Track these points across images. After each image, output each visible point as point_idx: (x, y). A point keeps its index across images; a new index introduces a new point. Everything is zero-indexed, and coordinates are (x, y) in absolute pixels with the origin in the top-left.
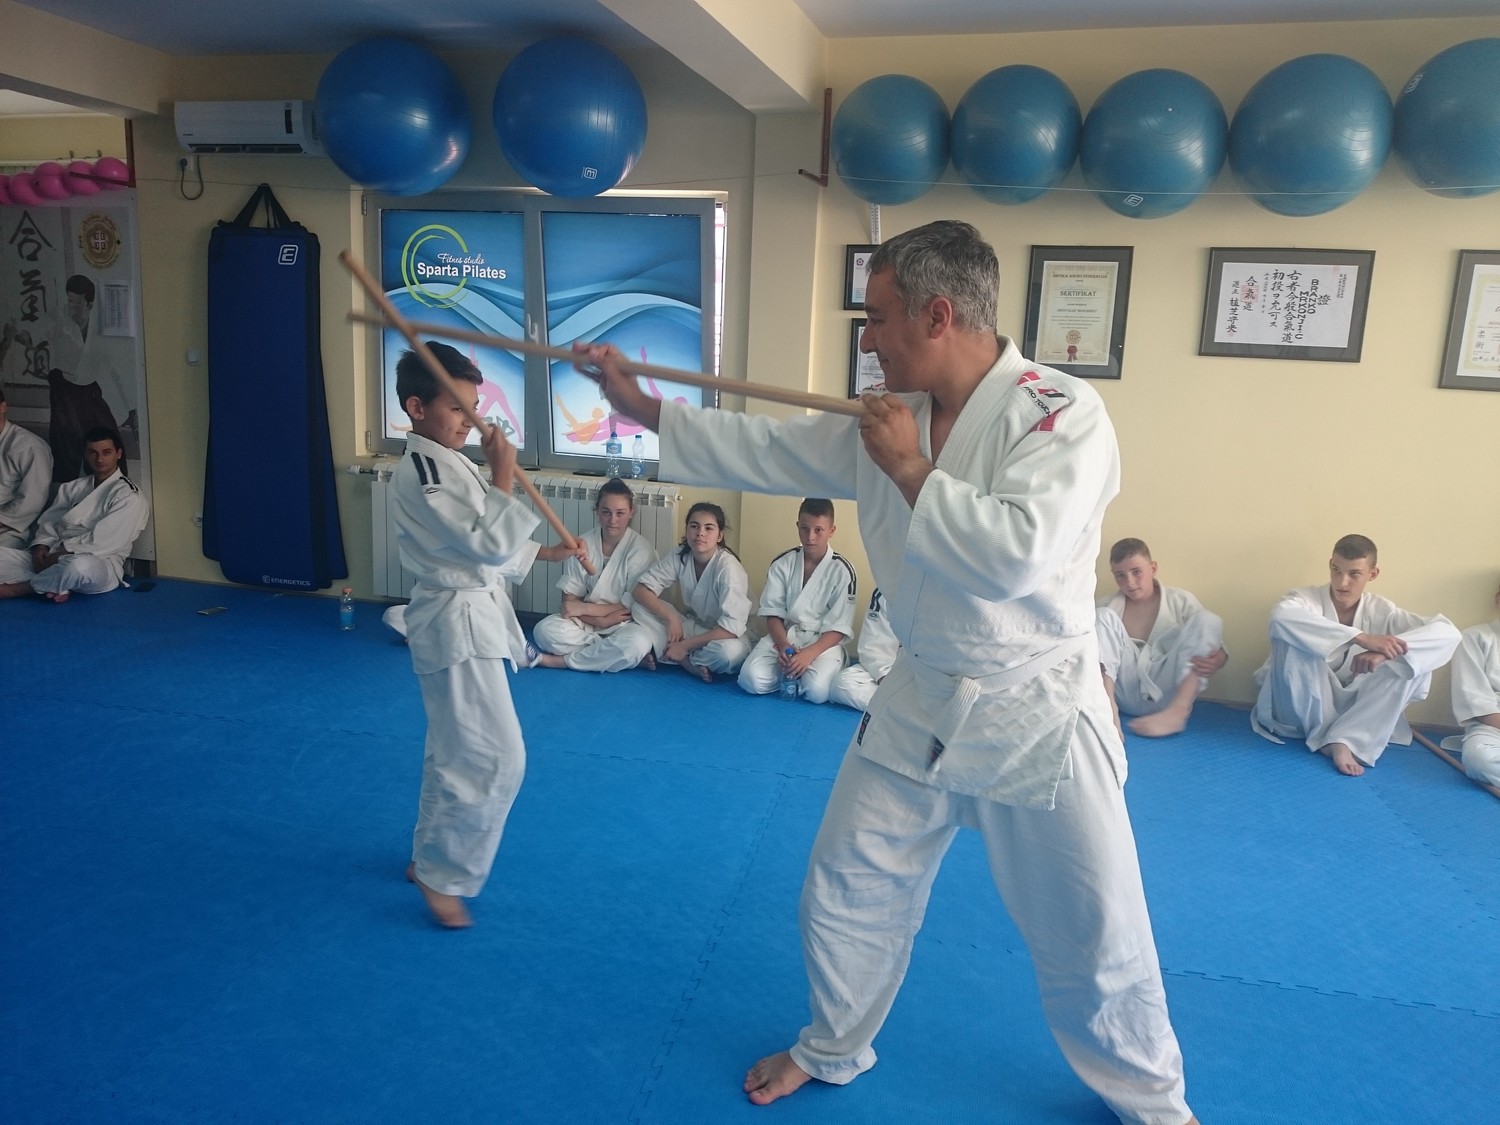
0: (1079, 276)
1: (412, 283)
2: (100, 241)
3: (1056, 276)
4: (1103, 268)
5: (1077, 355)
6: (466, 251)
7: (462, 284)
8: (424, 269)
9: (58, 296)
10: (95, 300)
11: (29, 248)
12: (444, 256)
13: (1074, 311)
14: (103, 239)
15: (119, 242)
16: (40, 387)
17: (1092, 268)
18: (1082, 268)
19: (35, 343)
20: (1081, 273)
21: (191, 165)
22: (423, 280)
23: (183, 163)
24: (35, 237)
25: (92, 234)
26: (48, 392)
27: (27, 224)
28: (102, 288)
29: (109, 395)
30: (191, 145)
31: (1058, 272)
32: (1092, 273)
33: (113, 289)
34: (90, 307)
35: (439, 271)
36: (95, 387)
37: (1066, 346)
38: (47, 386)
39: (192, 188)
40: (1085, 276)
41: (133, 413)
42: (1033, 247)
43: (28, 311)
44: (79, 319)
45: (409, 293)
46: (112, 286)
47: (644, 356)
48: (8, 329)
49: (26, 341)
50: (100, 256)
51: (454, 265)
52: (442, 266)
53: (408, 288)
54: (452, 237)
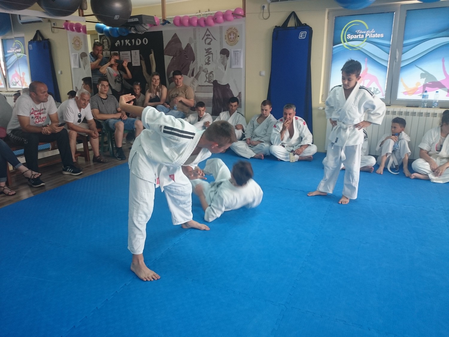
1: (344, 42)
2: (232, 36)
6: (367, 28)
7: (365, 40)
8: (350, 37)
9: (217, 56)
10: (230, 56)
12: (358, 31)
15: (238, 36)
21: (266, 8)
22: (349, 40)
23: (264, 7)
24: (211, 37)
26: (212, 87)
28: (232, 52)
29: (233, 88)
33: (236, 52)
34: (228, 59)
35: (356, 37)
36: (228, 85)
39: (266, 15)
41: (240, 93)
43: (207, 61)
44: (224, 63)
45: (343, 46)
46: (235, 51)
47: (443, 61)
48: (200, 68)
49: (206, 71)
50: (231, 41)
51: (361, 34)
52: (359, 34)
53: (343, 44)
54: (362, 24)
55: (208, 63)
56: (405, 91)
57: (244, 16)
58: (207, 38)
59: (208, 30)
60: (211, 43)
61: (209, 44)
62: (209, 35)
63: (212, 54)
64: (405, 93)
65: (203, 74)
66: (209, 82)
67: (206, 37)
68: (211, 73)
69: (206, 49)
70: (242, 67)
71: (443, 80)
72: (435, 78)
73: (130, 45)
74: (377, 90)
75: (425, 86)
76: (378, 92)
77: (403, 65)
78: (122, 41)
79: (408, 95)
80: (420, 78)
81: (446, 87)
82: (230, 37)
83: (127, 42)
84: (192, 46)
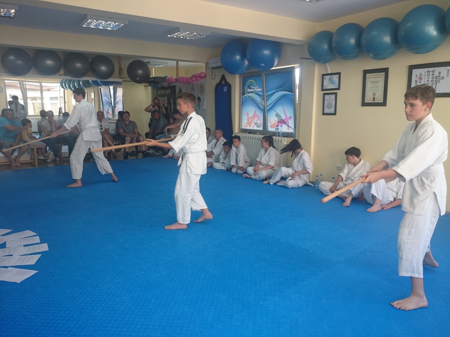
0: (375, 77)
1: (247, 94)
2: (202, 89)
3: (369, 78)
4: (381, 75)
5: (375, 99)
6: (255, 85)
7: (255, 92)
8: (249, 90)
9: (196, 101)
10: (201, 101)
12: (252, 87)
13: (374, 87)
14: (202, 88)
15: (204, 89)
17: (378, 75)
18: (376, 75)
20: (375, 76)
21: (214, 72)
22: (249, 93)
23: (212, 72)
28: (202, 99)
30: (211, 68)
31: (370, 77)
32: (378, 76)
34: (200, 103)
35: (251, 90)
37: (372, 97)
39: (213, 77)
40: (377, 77)
42: (364, 70)
44: (199, 105)
45: (246, 96)
47: (283, 106)
50: (202, 92)
51: (253, 89)
52: (251, 89)
53: (246, 95)
54: (253, 82)
56: (271, 125)
57: (206, 77)
58: (192, 90)
59: (192, 85)
62: (193, 88)
64: (271, 127)
70: (205, 108)
71: (285, 119)
72: (282, 118)
73: (164, 93)
74: (260, 124)
75: (278, 122)
76: (261, 126)
77: (268, 109)
78: (161, 91)
79: (272, 128)
80: (275, 117)
81: (287, 122)
83: (163, 91)
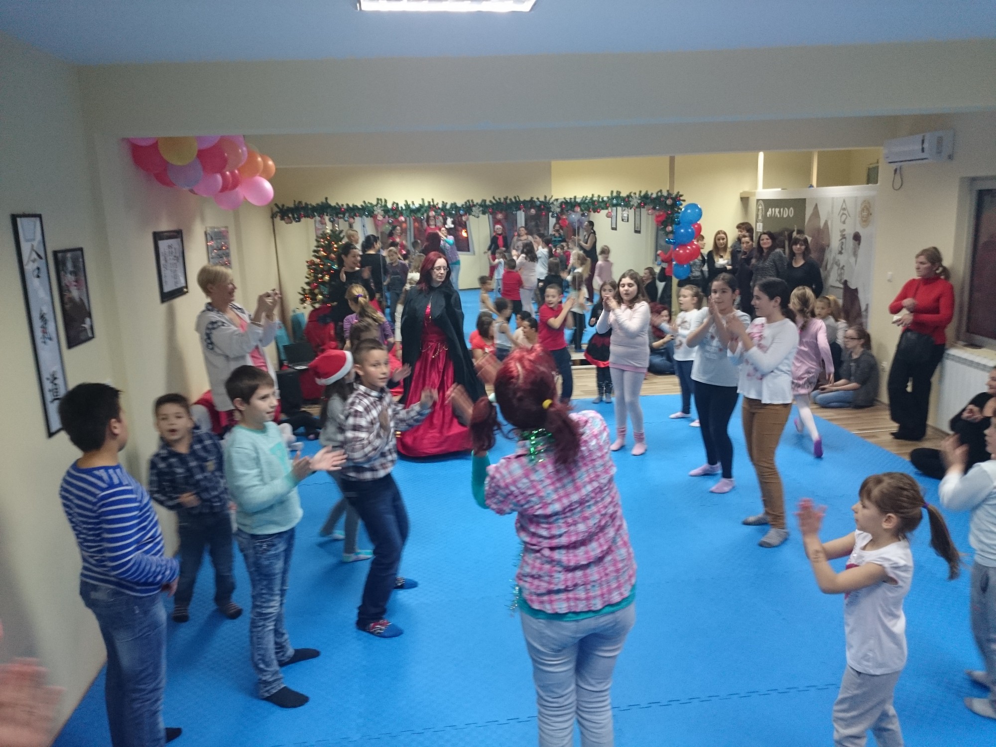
9: (850, 242)
10: (861, 244)
11: (844, 217)
14: (866, 212)
15: (871, 214)
16: (838, 288)
19: (841, 266)
21: (899, 172)
23: (895, 171)
24: (845, 212)
25: (863, 210)
26: (841, 291)
27: (844, 206)
29: (861, 296)
34: (859, 248)
36: (856, 290)
38: (841, 288)
39: (897, 184)
41: (867, 305)
43: (840, 249)
44: (855, 254)
48: (834, 258)
49: (838, 265)
50: (865, 221)
55: (840, 253)
58: (843, 214)
59: (844, 201)
60: (847, 221)
61: (844, 222)
62: (845, 210)
63: (845, 238)
65: (836, 268)
66: (840, 281)
67: (841, 213)
68: (844, 266)
69: (842, 229)
73: (779, 216)
78: (773, 209)
82: (863, 214)
83: (777, 210)
84: (829, 223)
